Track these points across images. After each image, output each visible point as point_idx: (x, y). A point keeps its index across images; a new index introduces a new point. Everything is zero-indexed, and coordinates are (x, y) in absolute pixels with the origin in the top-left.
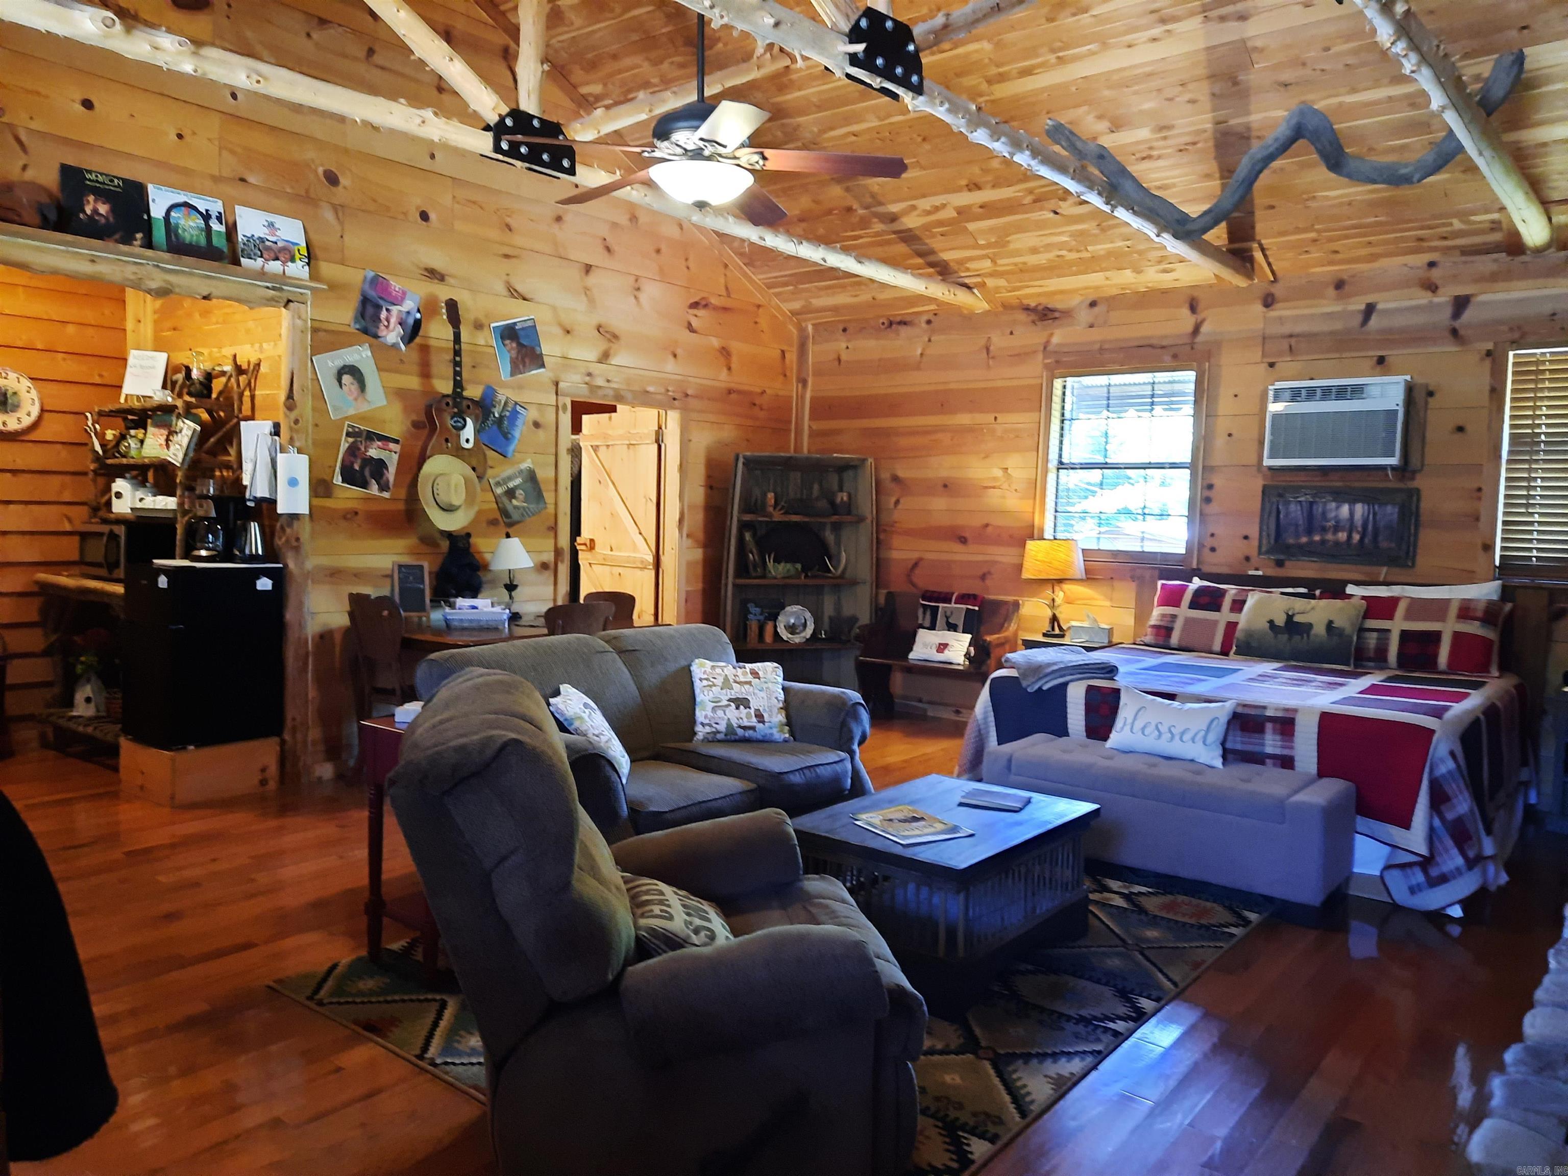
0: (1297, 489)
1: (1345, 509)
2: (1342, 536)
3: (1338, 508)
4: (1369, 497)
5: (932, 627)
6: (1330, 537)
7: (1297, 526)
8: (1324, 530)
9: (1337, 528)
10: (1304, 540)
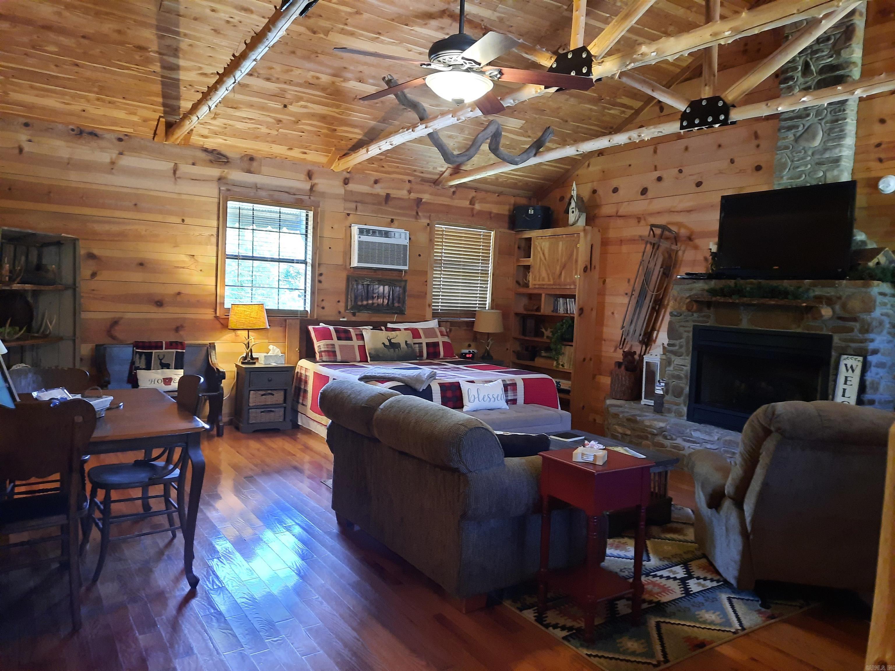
0: (363, 278)
1: (381, 288)
2: (380, 301)
3: (379, 287)
4: (391, 283)
5: (148, 367)
6: (375, 301)
7: (362, 296)
8: (373, 298)
9: (378, 297)
10: (365, 303)
